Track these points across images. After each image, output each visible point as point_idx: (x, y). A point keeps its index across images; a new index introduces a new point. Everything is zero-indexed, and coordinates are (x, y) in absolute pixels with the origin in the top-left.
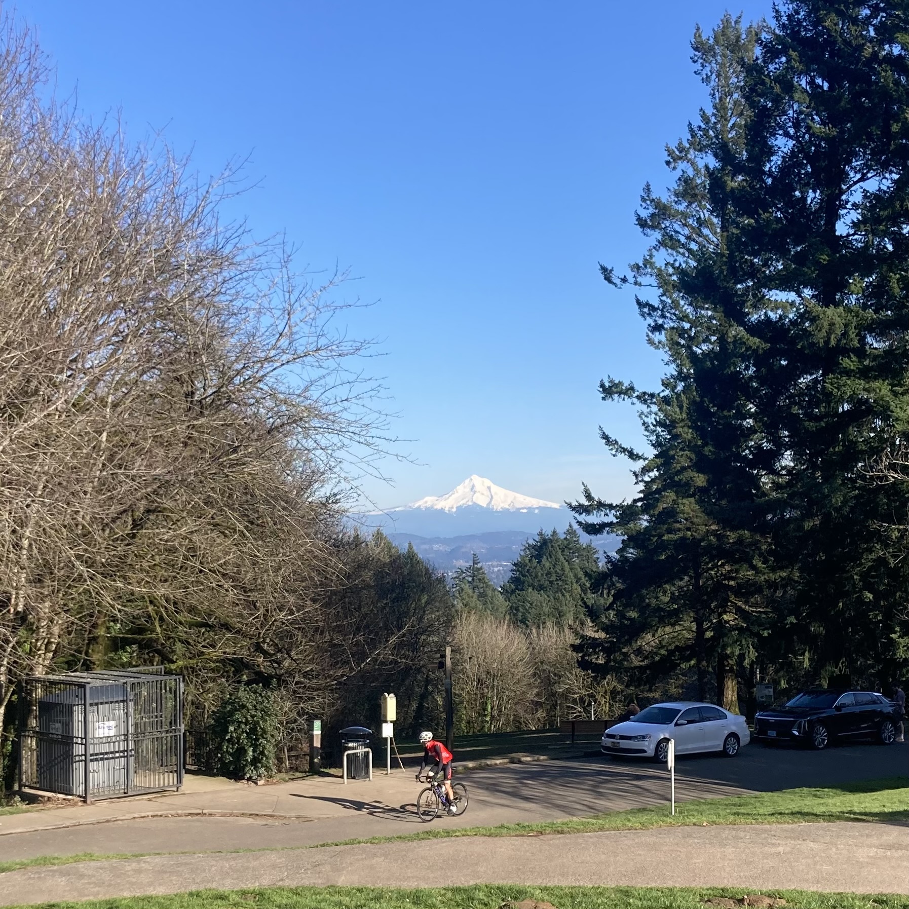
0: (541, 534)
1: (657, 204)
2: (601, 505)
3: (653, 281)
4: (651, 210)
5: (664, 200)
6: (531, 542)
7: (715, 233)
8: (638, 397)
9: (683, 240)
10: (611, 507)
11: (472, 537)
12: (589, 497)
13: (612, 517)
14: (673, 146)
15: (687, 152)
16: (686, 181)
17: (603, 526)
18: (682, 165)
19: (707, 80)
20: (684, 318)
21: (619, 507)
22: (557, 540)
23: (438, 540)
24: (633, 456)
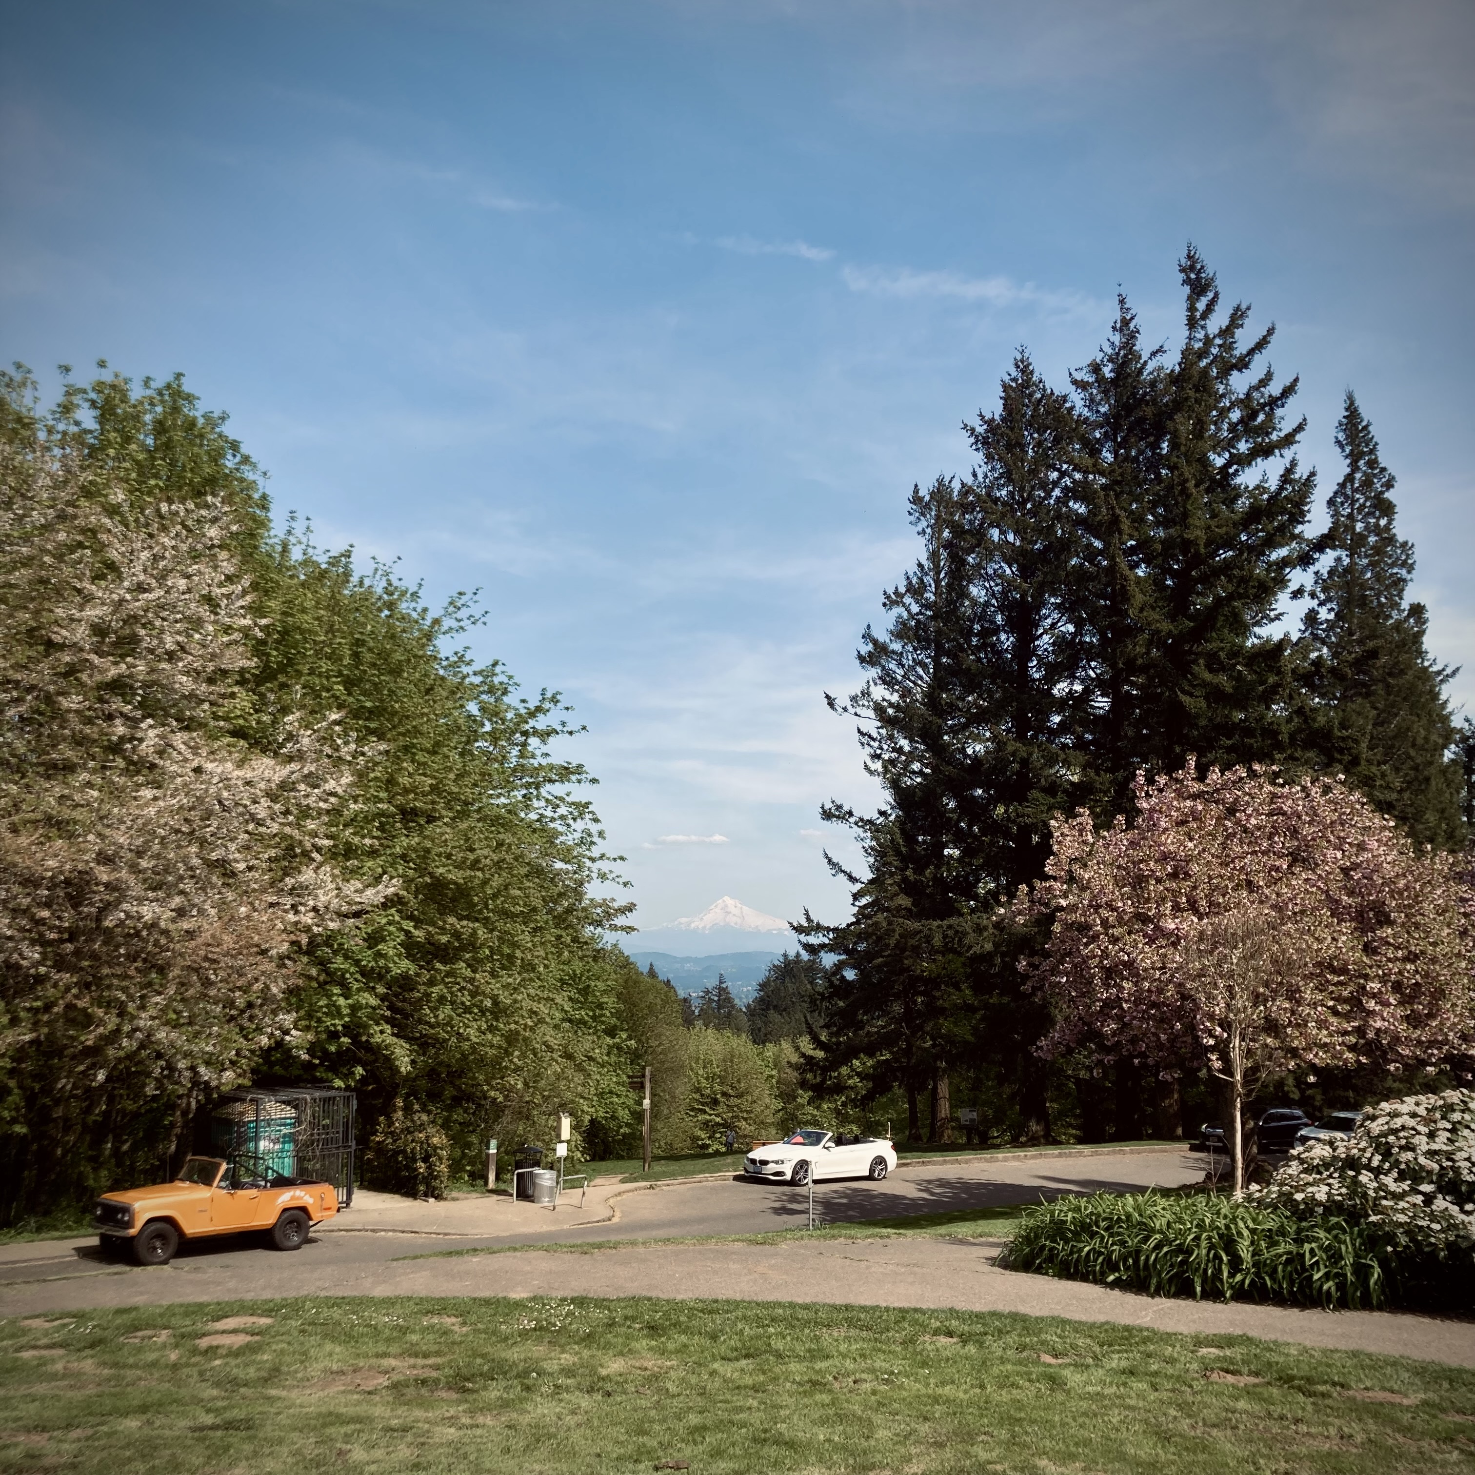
0: (784, 955)
1: (875, 642)
2: (819, 928)
3: (871, 714)
4: (870, 647)
5: (881, 640)
6: (776, 963)
7: (927, 673)
8: (856, 823)
9: (899, 678)
10: (828, 929)
11: (721, 957)
12: (808, 919)
13: (830, 939)
14: (890, 591)
15: (901, 596)
16: (902, 624)
17: (823, 946)
18: (899, 610)
19: (923, 532)
21: (835, 930)
24: (852, 879)
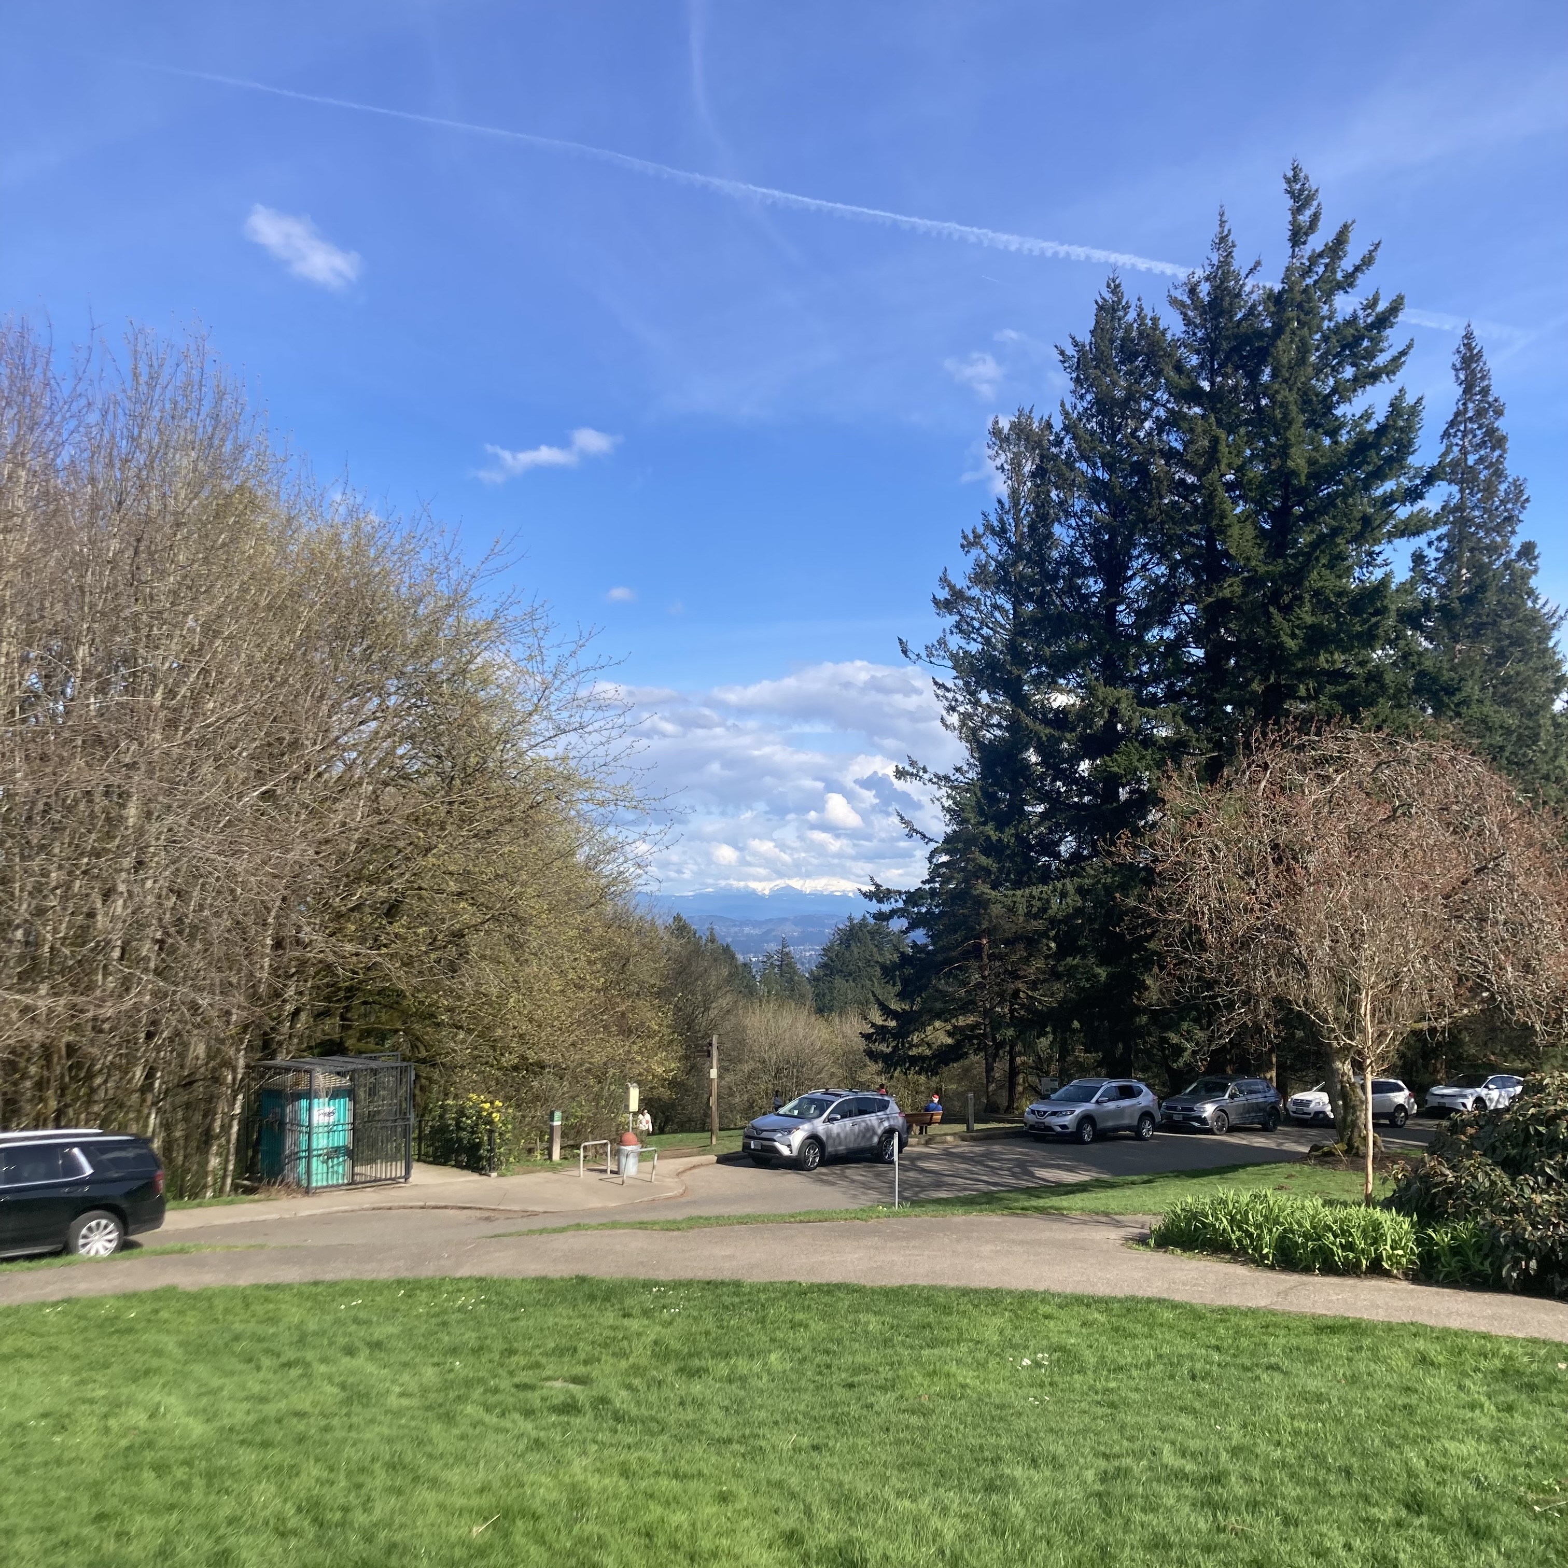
0: (850, 919)
1: (952, 587)
2: (888, 892)
3: (947, 663)
4: (947, 592)
5: (958, 587)
6: (841, 926)
7: (1007, 619)
8: (930, 780)
9: (976, 624)
10: (900, 893)
11: (783, 920)
12: (877, 885)
13: (901, 904)
15: (980, 537)
16: (980, 568)
17: (893, 912)
18: (975, 552)
19: (1002, 468)
20: (976, 703)
21: (907, 892)
22: (866, 925)
23: (746, 923)
24: (926, 839)
